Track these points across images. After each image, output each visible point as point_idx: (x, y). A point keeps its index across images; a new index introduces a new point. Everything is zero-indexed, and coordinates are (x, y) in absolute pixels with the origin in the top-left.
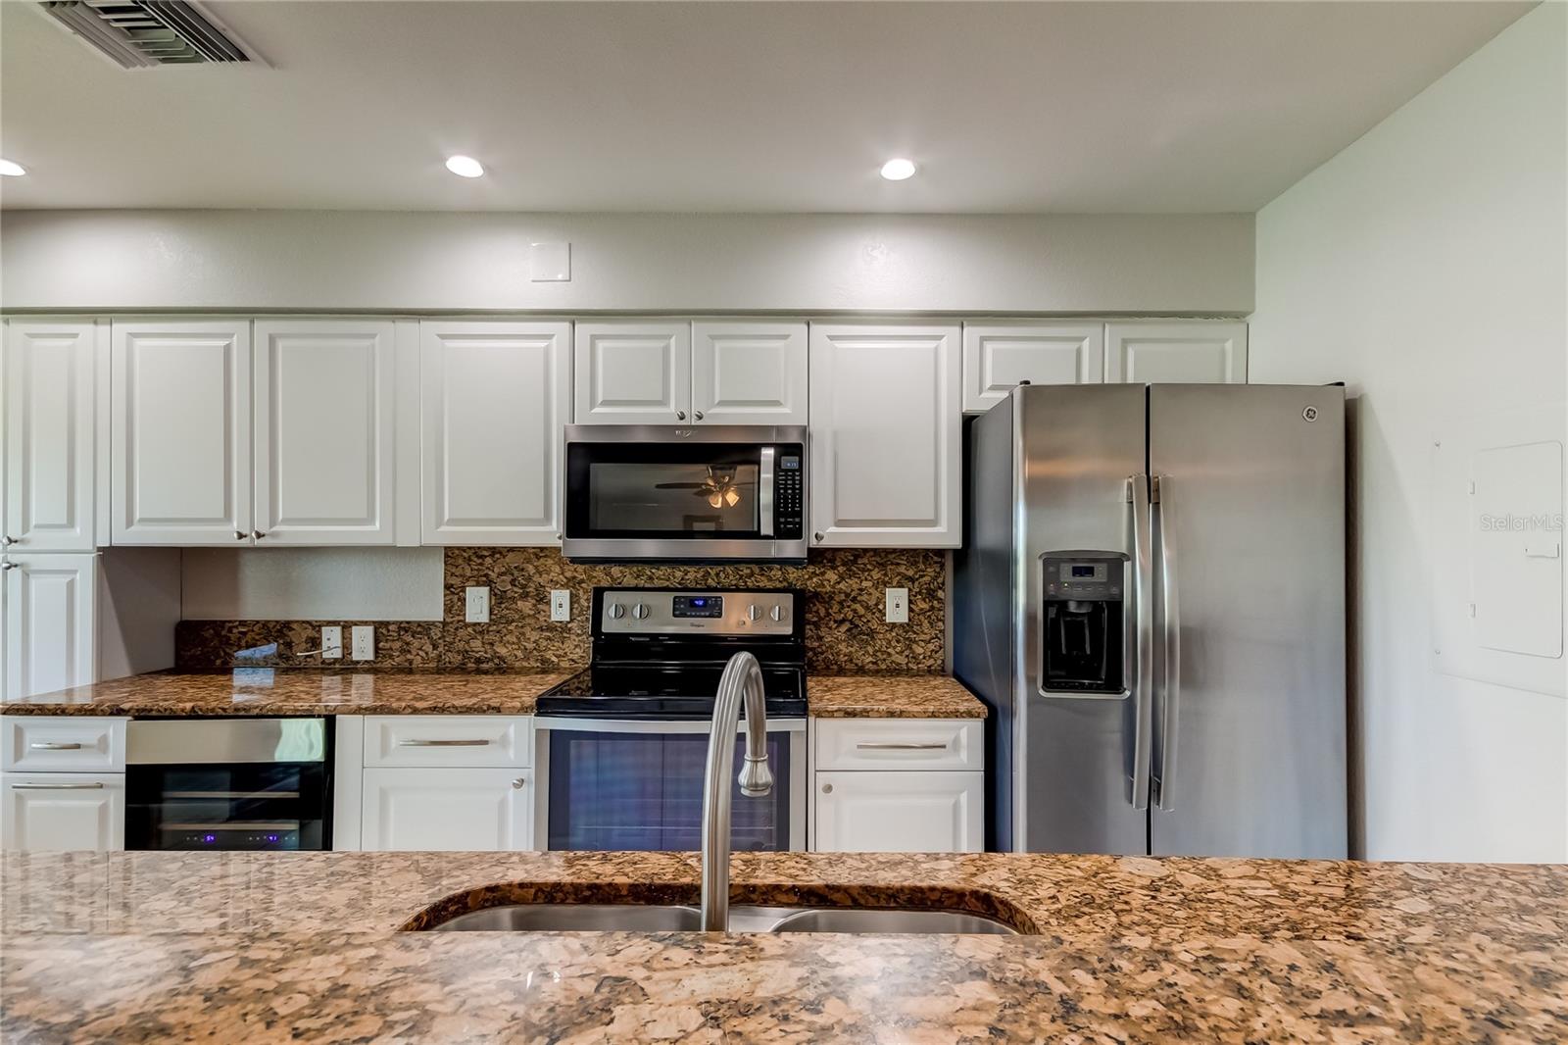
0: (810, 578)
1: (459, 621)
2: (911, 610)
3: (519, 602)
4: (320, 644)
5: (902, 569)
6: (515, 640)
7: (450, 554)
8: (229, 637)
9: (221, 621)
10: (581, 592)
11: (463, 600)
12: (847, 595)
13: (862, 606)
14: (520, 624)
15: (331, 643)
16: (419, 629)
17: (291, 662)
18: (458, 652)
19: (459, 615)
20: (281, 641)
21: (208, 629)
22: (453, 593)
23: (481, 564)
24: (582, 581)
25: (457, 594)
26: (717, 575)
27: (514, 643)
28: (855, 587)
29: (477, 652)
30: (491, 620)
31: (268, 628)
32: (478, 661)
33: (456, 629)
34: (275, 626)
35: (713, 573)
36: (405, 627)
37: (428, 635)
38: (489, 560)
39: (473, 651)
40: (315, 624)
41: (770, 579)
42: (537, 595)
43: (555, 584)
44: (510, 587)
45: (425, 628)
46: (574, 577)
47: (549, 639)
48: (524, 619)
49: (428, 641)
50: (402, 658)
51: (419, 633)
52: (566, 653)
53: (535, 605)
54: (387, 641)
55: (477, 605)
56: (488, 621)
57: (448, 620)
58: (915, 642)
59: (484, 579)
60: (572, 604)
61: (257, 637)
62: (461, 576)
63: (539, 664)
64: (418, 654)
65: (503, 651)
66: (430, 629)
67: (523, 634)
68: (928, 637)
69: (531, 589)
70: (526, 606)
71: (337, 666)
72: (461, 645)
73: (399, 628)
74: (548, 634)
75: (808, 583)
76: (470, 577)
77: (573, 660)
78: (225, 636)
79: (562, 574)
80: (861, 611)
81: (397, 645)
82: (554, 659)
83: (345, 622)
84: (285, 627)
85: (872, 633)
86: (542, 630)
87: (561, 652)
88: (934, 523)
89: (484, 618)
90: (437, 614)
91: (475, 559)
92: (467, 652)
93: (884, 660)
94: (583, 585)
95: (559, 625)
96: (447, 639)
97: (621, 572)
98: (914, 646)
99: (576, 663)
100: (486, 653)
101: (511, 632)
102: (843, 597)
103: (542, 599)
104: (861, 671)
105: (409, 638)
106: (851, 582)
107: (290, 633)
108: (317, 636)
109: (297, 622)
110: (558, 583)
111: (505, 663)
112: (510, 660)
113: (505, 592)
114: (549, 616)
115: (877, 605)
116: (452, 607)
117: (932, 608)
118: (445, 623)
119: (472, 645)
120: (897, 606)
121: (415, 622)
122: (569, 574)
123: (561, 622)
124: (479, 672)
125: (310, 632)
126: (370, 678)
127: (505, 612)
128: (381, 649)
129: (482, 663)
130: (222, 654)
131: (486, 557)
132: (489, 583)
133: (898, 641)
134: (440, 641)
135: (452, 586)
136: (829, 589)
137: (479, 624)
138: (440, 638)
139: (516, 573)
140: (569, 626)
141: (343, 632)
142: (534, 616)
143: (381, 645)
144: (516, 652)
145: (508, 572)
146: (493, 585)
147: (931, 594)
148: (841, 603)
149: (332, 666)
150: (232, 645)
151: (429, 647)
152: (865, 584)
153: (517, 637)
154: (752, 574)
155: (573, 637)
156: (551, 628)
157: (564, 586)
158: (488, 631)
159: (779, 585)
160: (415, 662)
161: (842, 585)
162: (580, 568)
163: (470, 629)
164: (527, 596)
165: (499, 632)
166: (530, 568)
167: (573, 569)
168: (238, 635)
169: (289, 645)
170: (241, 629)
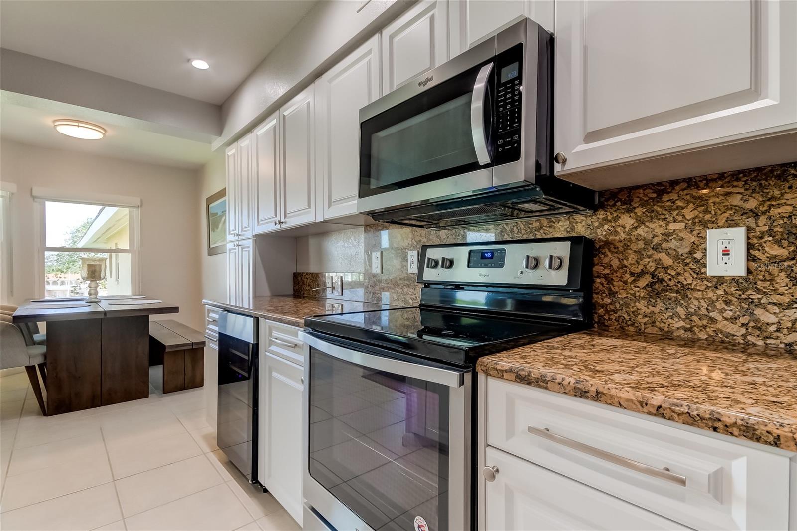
1: (370, 273)
2: (750, 258)
3: (394, 260)
4: (326, 286)
5: (736, 200)
6: (393, 287)
7: (366, 230)
9: (302, 273)
11: (371, 260)
12: (647, 242)
13: (669, 254)
14: (395, 276)
15: (329, 286)
18: (370, 294)
19: (370, 269)
20: (316, 284)
21: (299, 277)
25: (369, 256)
26: (512, 231)
27: (392, 289)
28: (659, 231)
33: (370, 278)
34: (314, 276)
35: (508, 228)
39: (376, 293)
42: (403, 254)
43: (411, 246)
46: (419, 240)
47: (408, 286)
48: (396, 272)
52: (416, 297)
53: (401, 262)
55: (377, 262)
56: (381, 273)
57: (366, 272)
58: (759, 305)
59: (379, 245)
60: (418, 260)
62: (371, 243)
63: (404, 305)
68: (786, 299)
69: (399, 251)
70: (398, 262)
72: (372, 289)
74: (408, 283)
75: (599, 231)
76: (374, 244)
78: (303, 280)
79: (414, 238)
82: (410, 301)
84: (317, 276)
85: (684, 291)
89: (379, 271)
91: (376, 232)
92: (373, 293)
93: (705, 327)
95: (413, 276)
96: (366, 285)
98: (758, 312)
102: (641, 244)
103: (405, 257)
104: (666, 337)
106: (651, 225)
107: (318, 280)
108: (326, 281)
109: (320, 273)
113: (389, 253)
114: (408, 270)
115: (691, 252)
116: (368, 264)
118: (365, 275)
119: (376, 289)
120: (726, 253)
122: (417, 239)
123: (414, 274)
125: (324, 279)
127: (389, 267)
129: (379, 301)
130: (303, 289)
131: (380, 231)
132: (381, 248)
133: (728, 303)
135: (367, 251)
136: (623, 236)
137: (377, 275)
139: (393, 240)
141: (332, 279)
142: (401, 270)
144: (393, 295)
148: (638, 252)
150: (305, 285)
152: (673, 227)
153: (394, 285)
156: (409, 279)
157: (415, 247)
158: (382, 280)
161: (641, 231)
162: (423, 233)
163: (374, 279)
164: (398, 256)
165: (386, 281)
166: (399, 236)
167: (420, 234)
168: (306, 280)
169: (318, 286)
170: (307, 277)
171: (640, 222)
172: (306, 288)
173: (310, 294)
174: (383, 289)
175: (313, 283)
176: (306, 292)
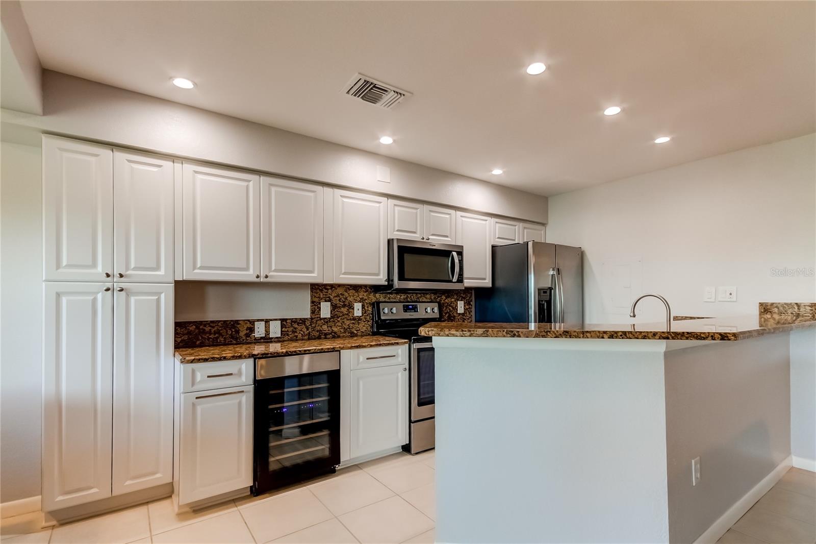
0: (438, 298)
1: (318, 317)
2: (464, 309)
3: (342, 308)
4: (254, 330)
5: (462, 295)
6: (341, 325)
7: (314, 287)
8: (205, 330)
10: (365, 304)
11: (319, 308)
12: (448, 304)
13: (452, 307)
14: (342, 318)
15: (259, 331)
16: (301, 321)
17: (238, 340)
18: (317, 331)
19: (318, 315)
20: (233, 330)
21: (192, 326)
22: (315, 305)
23: (327, 292)
24: (366, 300)
25: (317, 305)
26: (411, 297)
27: (340, 326)
28: (450, 301)
29: (325, 331)
31: (226, 323)
32: (326, 334)
33: (317, 321)
34: (230, 323)
35: (409, 296)
36: (294, 321)
37: (305, 324)
38: (330, 291)
40: (251, 321)
41: (426, 298)
42: (349, 305)
43: (356, 301)
44: (338, 302)
45: (303, 321)
46: (363, 298)
47: (353, 323)
48: (344, 316)
49: (304, 327)
50: (293, 335)
51: (300, 323)
52: (360, 329)
53: (348, 310)
54: (286, 328)
55: (326, 310)
56: (330, 317)
57: (313, 317)
58: (465, 319)
59: (328, 299)
60: (362, 308)
61: (220, 329)
62: (318, 297)
63: (349, 334)
64: (300, 333)
65: (335, 329)
66: (305, 321)
67: (344, 322)
68: (468, 317)
69: (347, 303)
70: (344, 310)
71: (262, 341)
72: (319, 328)
73: (292, 321)
74: (353, 321)
76: (322, 298)
77: (362, 332)
78: (202, 329)
79: (358, 297)
80: (451, 309)
81: (291, 329)
82: (355, 332)
83: (267, 319)
84: (236, 323)
85: (454, 317)
86: (351, 320)
87: (358, 329)
88: (484, 279)
89: (329, 316)
90: (307, 314)
91: (324, 290)
92: (321, 331)
96: (313, 326)
98: (465, 321)
100: (329, 330)
101: (339, 321)
103: (351, 307)
105: (296, 326)
106: (449, 299)
107: (238, 326)
108: (252, 326)
109: (241, 320)
110: (356, 300)
111: (336, 334)
112: (338, 333)
113: (336, 304)
114: (354, 314)
115: (456, 307)
116: (315, 311)
117: (469, 308)
118: (312, 319)
119: (323, 327)
120: (461, 307)
121: (299, 318)
122: (361, 297)
123: (358, 316)
124: (326, 338)
125: (249, 325)
127: (336, 313)
128: (283, 331)
130: (200, 338)
132: (330, 300)
133: (461, 319)
134: (310, 327)
135: (315, 302)
136: (443, 302)
137: (326, 318)
138: (309, 325)
139: (341, 296)
140: (361, 318)
141: (265, 324)
142: (347, 314)
143: (283, 329)
144: (341, 330)
145: (338, 296)
146: (332, 301)
147: (469, 304)
148: (446, 306)
149: (260, 341)
151: (305, 330)
152: (453, 300)
153: (341, 324)
154: (421, 296)
155: (363, 322)
156: (354, 319)
157: (360, 302)
158: (330, 321)
159: (429, 301)
160: (298, 336)
161: (446, 301)
162: (365, 294)
163: (322, 321)
164: (345, 306)
165: (334, 321)
166: (346, 294)
167: (363, 294)
168: (210, 328)
169: (238, 332)
170: (212, 325)
171: (446, 298)
172: (208, 337)
173: (217, 342)
174: (331, 327)
175: (226, 330)
176: (208, 340)
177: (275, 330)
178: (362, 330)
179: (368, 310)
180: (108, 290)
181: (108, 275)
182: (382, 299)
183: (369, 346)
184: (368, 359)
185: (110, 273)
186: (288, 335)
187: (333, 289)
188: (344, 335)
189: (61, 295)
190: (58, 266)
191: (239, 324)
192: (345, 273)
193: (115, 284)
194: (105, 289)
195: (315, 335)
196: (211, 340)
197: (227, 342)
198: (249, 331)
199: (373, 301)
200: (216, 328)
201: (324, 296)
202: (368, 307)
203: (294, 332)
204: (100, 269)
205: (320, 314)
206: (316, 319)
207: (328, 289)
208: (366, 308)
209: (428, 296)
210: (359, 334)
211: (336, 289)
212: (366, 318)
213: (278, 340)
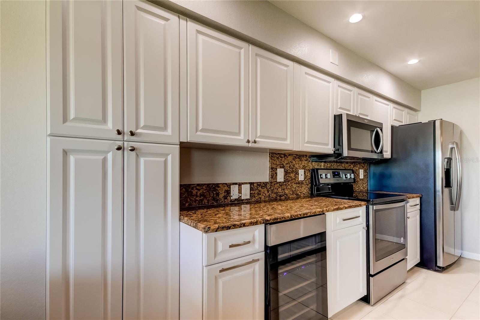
0: (349, 167)
1: (275, 181)
2: (363, 175)
3: (291, 174)
4: (230, 193)
5: (362, 164)
6: (290, 188)
7: (273, 156)
8: (192, 193)
9: (189, 184)
10: (306, 170)
11: (276, 173)
13: (357, 174)
14: (291, 182)
15: (234, 193)
17: (218, 202)
18: (275, 193)
19: (275, 179)
20: (215, 193)
22: (274, 171)
23: (281, 160)
24: (306, 167)
25: (275, 171)
27: (290, 189)
28: (355, 169)
29: (280, 193)
30: (284, 181)
31: (209, 186)
32: (280, 196)
34: (212, 186)
36: (259, 184)
37: (266, 187)
38: (283, 159)
39: (279, 193)
40: (228, 184)
42: (296, 171)
44: (289, 169)
45: (265, 184)
46: (304, 165)
47: (298, 187)
48: (292, 180)
49: (266, 190)
50: (258, 197)
51: (263, 186)
53: (295, 175)
54: (253, 190)
55: (280, 175)
56: (283, 181)
57: (272, 181)
59: (282, 165)
60: (304, 174)
61: (205, 192)
62: (275, 164)
63: (296, 196)
64: (263, 195)
65: (287, 192)
66: (267, 185)
67: (292, 185)
68: (365, 182)
69: (294, 169)
70: (293, 175)
71: (236, 202)
72: (275, 191)
73: (257, 185)
74: (298, 185)
76: (278, 165)
77: (304, 194)
78: (191, 191)
79: (302, 164)
80: (356, 176)
81: (257, 191)
82: (299, 194)
83: (239, 183)
84: (216, 186)
86: (297, 184)
87: (301, 191)
88: (387, 152)
89: (282, 180)
90: (265, 178)
91: (280, 158)
92: (277, 193)
93: (359, 188)
94: (307, 168)
96: (272, 189)
97: (315, 164)
98: (364, 185)
99: (305, 195)
100: (282, 193)
101: (289, 185)
103: (297, 173)
105: (260, 189)
107: (218, 189)
108: (229, 189)
109: (221, 184)
110: (300, 167)
111: (287, 196)
112: (289, 195)
113: (288, 170)
114: (298, 179)
115: (359, 174)
116: (273, 176)
117: (366, 175)
118: (271, 183)
119: (279, 190)
121: (262, 182)
122: (303, 164)
123: (301, 181)
124: (280, 200)
125: (226, 188)
126: (248, 206)
127: (288, 178)
128: (252, 194)
129: (281, 197)
130: (189, 200)
131: (283, 157)
132: (283, 167)
133: (361, 183)
134: (270, 189)
135: (273, 168)
137: (281, 182)
138: (269, 188)
139: (291, 164)
140: (303, 182)
141: (239, 187)
142: (295, 179)
143: (252, 192)
144: (290, 192)
145: (289, 163)
146: (285, 168)
147: (366, 171)
149: (234, 202)
150: (194, 196)
151: (266, 192)
152: (357, 168)
153: (291, 187)
154: (339, 166)
155: (304, 186)
156: (299, 183)
157: (303, 169)
158: (283, 185)
159: (344, 169)
160: (262, 198)
162: (306, 162)
163: (278, 184)
164: (293, 172)
165: (286, 185)
166: (294, 162)
167: (304, 163)
168: (196, 191)
169: (218, 194)
170: (198, 187)
171: (353, 167)
172: (195, 199)
173: (202, 204)
174: (284, 190)
175: (209, 192)
176: (195, 202)
177: (246, 192)
178: (303, 192)
179: (308, 175)
180: (119, 149)
181: (119, 133)
182: (316, 167)
183: (344, 208)
184: (344, 220)
185: (121, 129)
186: (254, 197)
187: (286, 157)
188: (293, 196)
189: (68, 153)
190: (65, 120)
191: (219, 187)
192: (308, 142)
193: (125, 142)
194: (116, 147)
195: (273, 196)
196: (197, 202)
197: (210, 204)
198: (226, 193)
199: (311, 168)
200: (201, 191)
201: (280, 163)
202: (307, 173)
203: (259, 194)
204: (110, 126)
205: (277, 179)
206: (274, 183)
207: (281, 157)
208: (307, 174)
209: (343, 165)
210: (302, 195)
211: (288, 157)
212: (306, 182)
213: (248, 202)
